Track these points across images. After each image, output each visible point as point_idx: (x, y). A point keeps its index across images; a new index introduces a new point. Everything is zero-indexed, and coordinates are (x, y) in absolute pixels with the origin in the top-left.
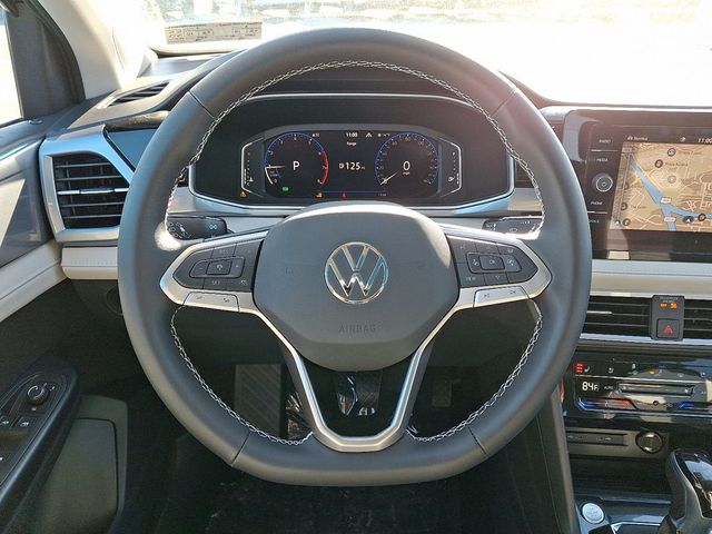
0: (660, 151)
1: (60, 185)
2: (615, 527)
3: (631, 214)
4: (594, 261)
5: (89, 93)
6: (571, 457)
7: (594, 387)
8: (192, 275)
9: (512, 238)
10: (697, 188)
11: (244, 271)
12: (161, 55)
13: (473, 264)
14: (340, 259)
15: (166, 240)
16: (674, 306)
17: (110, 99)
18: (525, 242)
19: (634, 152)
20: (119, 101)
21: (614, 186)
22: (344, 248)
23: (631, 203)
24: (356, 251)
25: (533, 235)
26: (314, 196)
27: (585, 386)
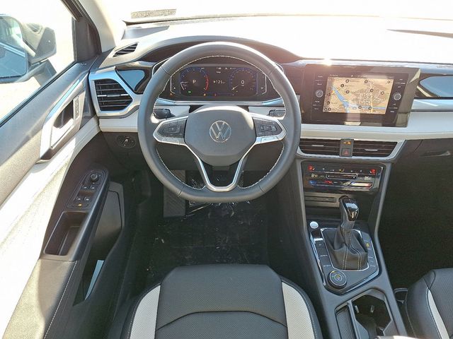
0: (343, 80)
1: (98, 93)
2: (322, 230)
3: (331, 106)
4: (302, 125)
5: (104, 49)
6: (306, 206)
7: (316, 176)
8: (164, 132)
9: (275, 119)
10: (358, 95)
11: (181, 130)
12: (128, 24)
13: (261, 128)
14: (215, 127)
15: (154, 120)
16: (349, 143)
17: (113, 53)
18: (279, 120)
19: (332, 81)
20: (118, 54)
21: (324, 95)
22: (216, 123)
23: (331, 101)
24: (220, 124)
25: (282, 118)
26: (202, 95)
27: (313, 176)
